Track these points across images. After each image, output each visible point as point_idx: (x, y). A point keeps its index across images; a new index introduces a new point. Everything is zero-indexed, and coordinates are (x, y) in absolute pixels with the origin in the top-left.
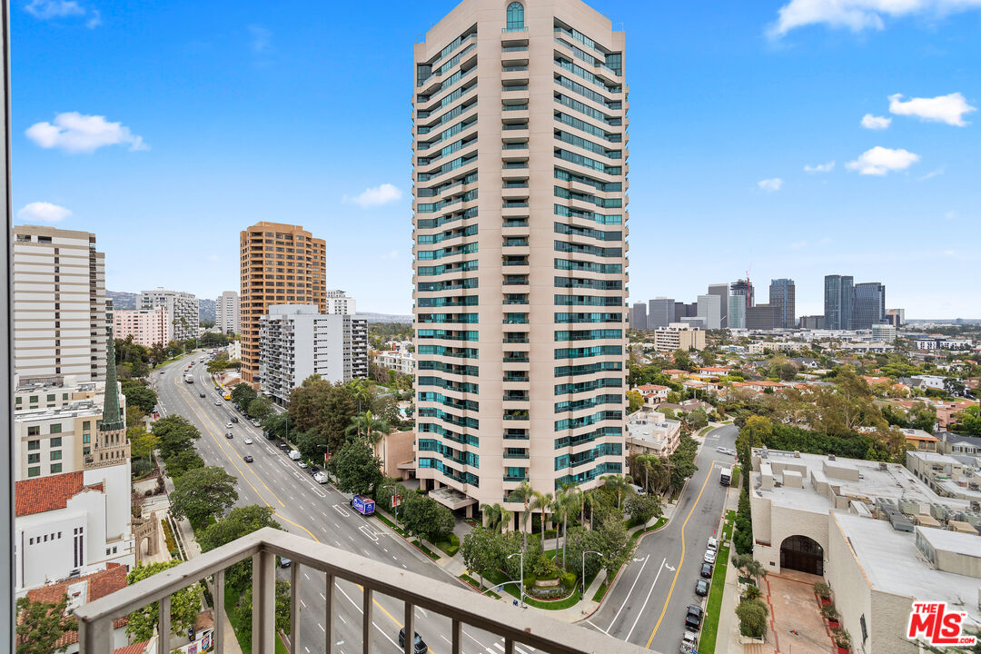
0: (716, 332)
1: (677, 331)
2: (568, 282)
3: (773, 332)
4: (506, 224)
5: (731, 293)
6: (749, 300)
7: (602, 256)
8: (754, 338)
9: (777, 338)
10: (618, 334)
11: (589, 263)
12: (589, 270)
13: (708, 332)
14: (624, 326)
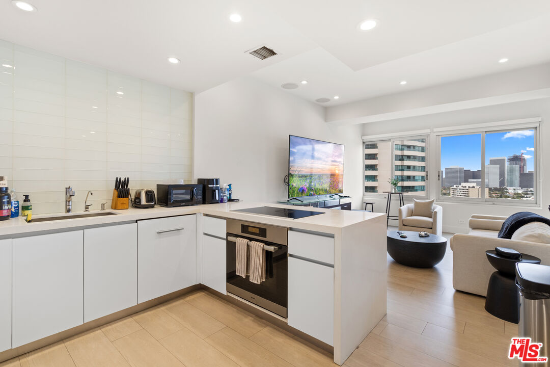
0: (496, 189)
1: (467, 188)
2: (401, 158)
5: (507, 164)
6: (522, 168)
8: (526, 194)
11: (414, 147)
12: (414, 151)
13: (490, 189)
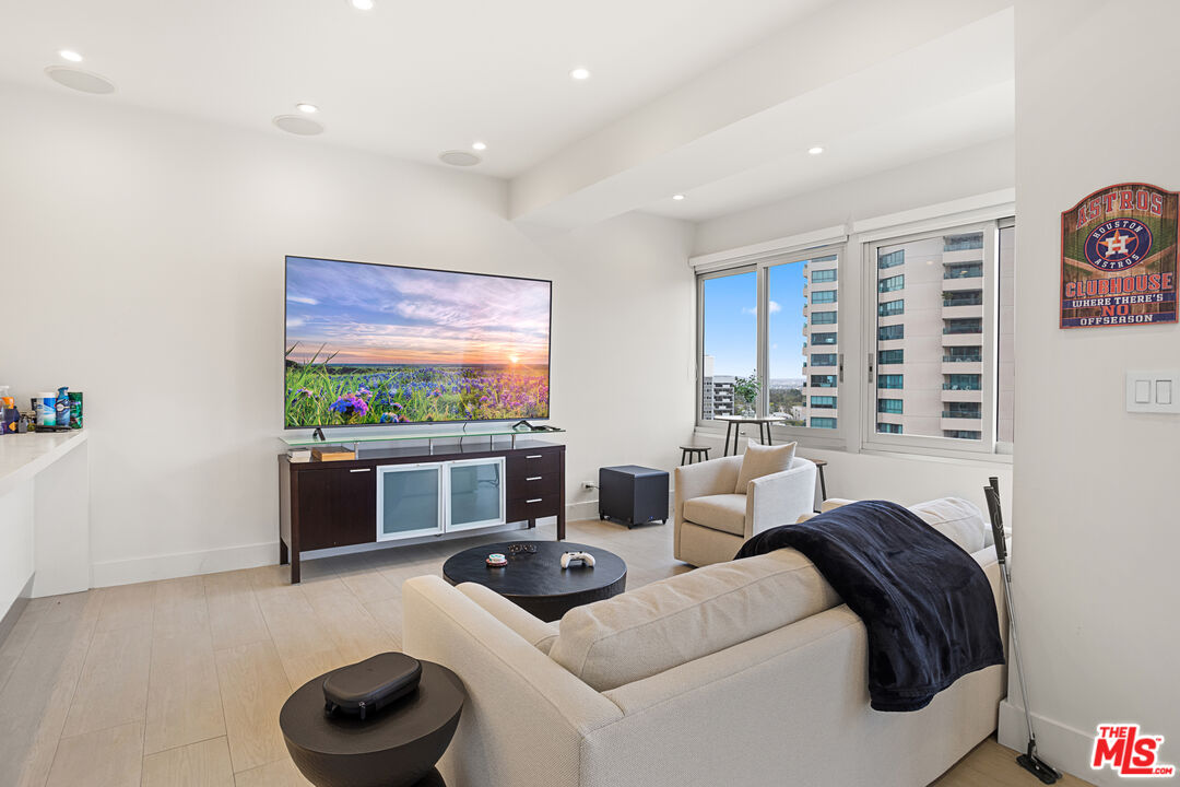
4: (949, 247)
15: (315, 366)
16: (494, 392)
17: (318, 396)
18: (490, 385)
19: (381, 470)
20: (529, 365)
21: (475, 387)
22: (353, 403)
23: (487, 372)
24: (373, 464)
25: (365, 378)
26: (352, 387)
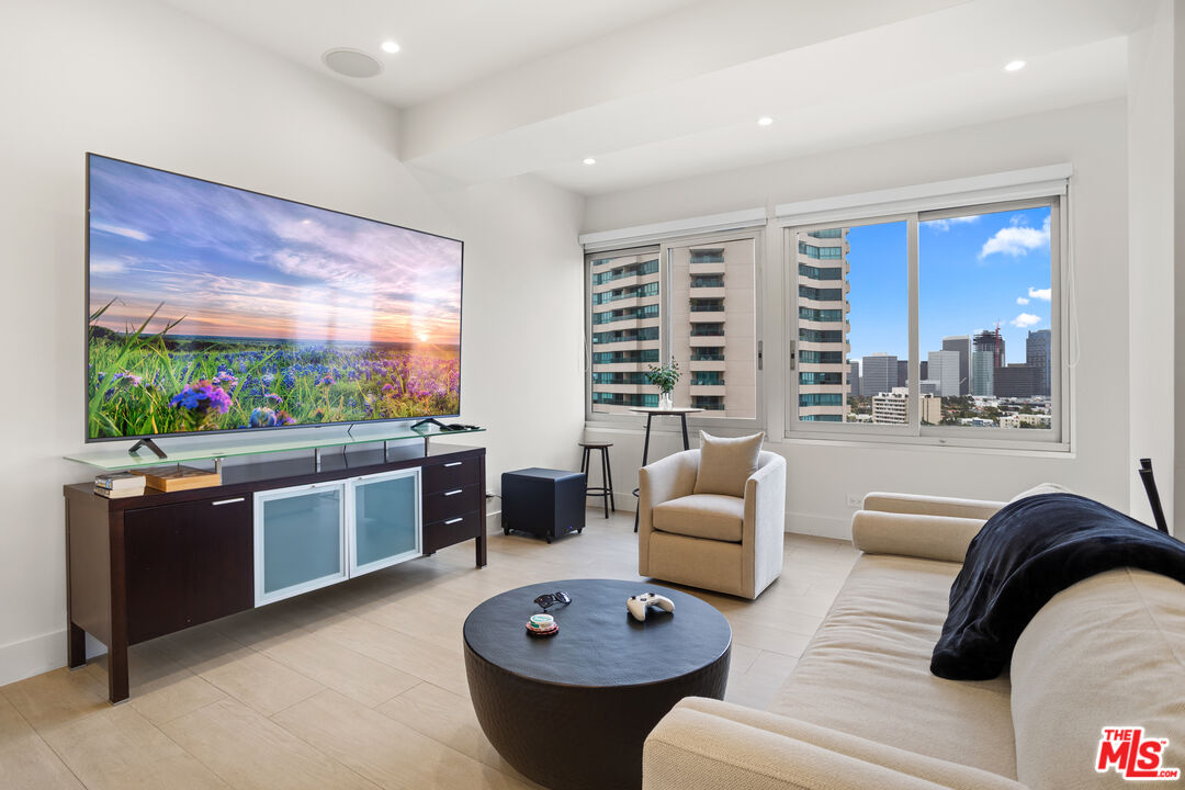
0: (953, 399)
1: (903, 398)
3: (1031, 401)
4: (695, 260)
5: (973, 349)
6: (998, 358)
7: (816, 299)
8: (1005, 409)
9: (1037, 409)
10: (835, 400)
13: (944, 400)
14: (844, 389)
15: (145, 337)
16: (399, 379)
17: (152, 384)
18: (395, 369)
19: (260, 498)
20: (438, 345)
21: (377, 372)
22: (209, 394)
23: (391, 353)
24: (247, 490)
25: (226, 357)
26: (206, 371)
